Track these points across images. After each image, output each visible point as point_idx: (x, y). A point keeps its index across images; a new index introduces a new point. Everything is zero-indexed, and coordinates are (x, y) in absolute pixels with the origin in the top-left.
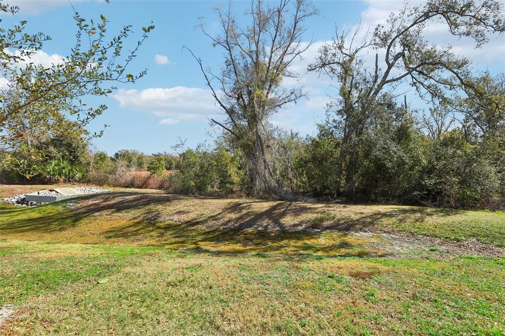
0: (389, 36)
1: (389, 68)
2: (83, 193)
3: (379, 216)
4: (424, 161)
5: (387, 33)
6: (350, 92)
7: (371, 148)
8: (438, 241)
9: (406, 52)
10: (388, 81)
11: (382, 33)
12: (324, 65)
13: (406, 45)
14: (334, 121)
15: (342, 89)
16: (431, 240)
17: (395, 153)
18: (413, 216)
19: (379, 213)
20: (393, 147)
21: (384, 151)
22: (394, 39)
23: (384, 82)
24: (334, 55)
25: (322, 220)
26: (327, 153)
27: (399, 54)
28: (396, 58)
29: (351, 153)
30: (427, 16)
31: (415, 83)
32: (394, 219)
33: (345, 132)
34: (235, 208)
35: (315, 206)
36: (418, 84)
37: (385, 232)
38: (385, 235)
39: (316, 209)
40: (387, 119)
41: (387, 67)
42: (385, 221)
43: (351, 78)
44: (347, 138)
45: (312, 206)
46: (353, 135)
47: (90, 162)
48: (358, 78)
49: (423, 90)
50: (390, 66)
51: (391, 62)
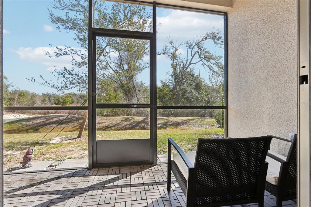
0: (192, 44)
1: (192, 58)
2: (15, 118)
3: (189, 120)
4: (206, 99)
5: (191, 43)
6: (176, 67)
7: (185, 92)
8: (208, 126)
9: (199, 51)
10: (192, 64)
11: (189, 43)
12: (164, 53)
13: (199, 48)
14: (169, 80)
15: (172, 64)
16: (206, 126)
17: (195, 95)
18: (201, 120)
19: (189, 119)
20: (194, 92)
21: (190, 94)
22: (194, 46)
23: (190, 64)
24: (170, 49)
25: (167, 123)
26: (166, 94)
27: (196, 52)
28: (195, 53)
29: (176, 95)
30: (206, 38)
31: (203, 64)
32: (194, 121)
33: (174, 85)
34: (126, 120)
35: (163, 118)
36: (204, 65)
37: (191, 125)
38: (191, 126)
39: (164, 118)
40: (191, 80)
41: (192, 57)
42: (191, 122)
43: (177, 61)
44: (175, 88)
45: (162, 118)
46: (178, 87)
47: (15, 98)
48: (179, 61)
49: (206, 67)
50: (193, 57)
51: (193, 55)
